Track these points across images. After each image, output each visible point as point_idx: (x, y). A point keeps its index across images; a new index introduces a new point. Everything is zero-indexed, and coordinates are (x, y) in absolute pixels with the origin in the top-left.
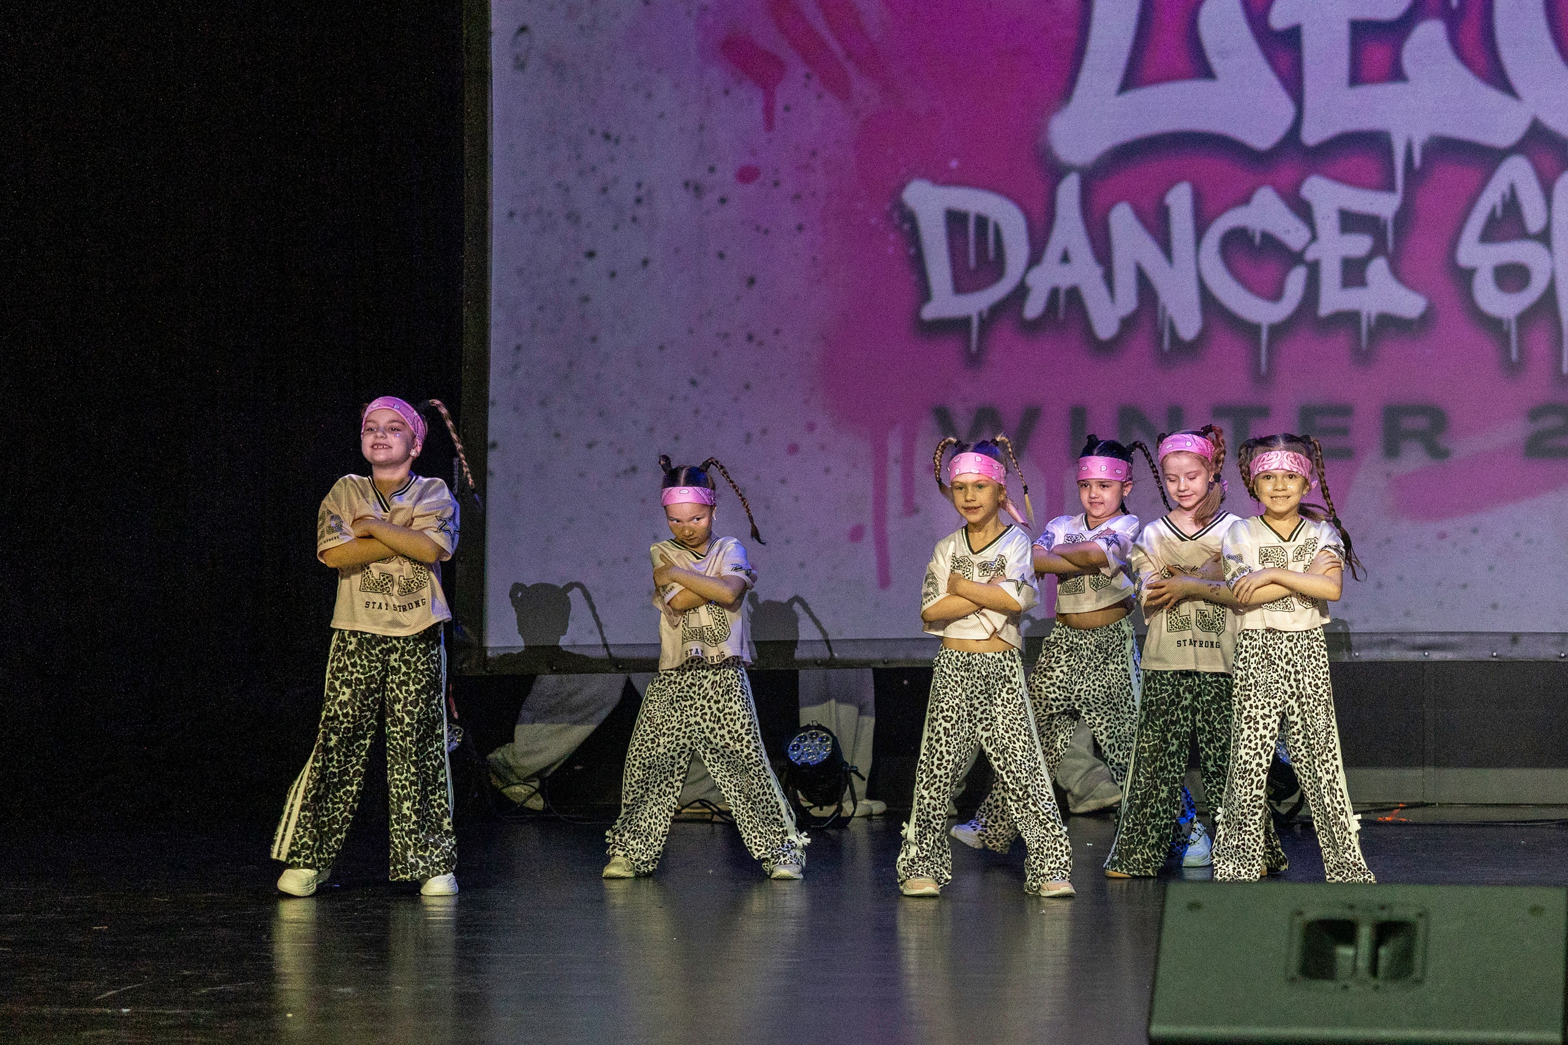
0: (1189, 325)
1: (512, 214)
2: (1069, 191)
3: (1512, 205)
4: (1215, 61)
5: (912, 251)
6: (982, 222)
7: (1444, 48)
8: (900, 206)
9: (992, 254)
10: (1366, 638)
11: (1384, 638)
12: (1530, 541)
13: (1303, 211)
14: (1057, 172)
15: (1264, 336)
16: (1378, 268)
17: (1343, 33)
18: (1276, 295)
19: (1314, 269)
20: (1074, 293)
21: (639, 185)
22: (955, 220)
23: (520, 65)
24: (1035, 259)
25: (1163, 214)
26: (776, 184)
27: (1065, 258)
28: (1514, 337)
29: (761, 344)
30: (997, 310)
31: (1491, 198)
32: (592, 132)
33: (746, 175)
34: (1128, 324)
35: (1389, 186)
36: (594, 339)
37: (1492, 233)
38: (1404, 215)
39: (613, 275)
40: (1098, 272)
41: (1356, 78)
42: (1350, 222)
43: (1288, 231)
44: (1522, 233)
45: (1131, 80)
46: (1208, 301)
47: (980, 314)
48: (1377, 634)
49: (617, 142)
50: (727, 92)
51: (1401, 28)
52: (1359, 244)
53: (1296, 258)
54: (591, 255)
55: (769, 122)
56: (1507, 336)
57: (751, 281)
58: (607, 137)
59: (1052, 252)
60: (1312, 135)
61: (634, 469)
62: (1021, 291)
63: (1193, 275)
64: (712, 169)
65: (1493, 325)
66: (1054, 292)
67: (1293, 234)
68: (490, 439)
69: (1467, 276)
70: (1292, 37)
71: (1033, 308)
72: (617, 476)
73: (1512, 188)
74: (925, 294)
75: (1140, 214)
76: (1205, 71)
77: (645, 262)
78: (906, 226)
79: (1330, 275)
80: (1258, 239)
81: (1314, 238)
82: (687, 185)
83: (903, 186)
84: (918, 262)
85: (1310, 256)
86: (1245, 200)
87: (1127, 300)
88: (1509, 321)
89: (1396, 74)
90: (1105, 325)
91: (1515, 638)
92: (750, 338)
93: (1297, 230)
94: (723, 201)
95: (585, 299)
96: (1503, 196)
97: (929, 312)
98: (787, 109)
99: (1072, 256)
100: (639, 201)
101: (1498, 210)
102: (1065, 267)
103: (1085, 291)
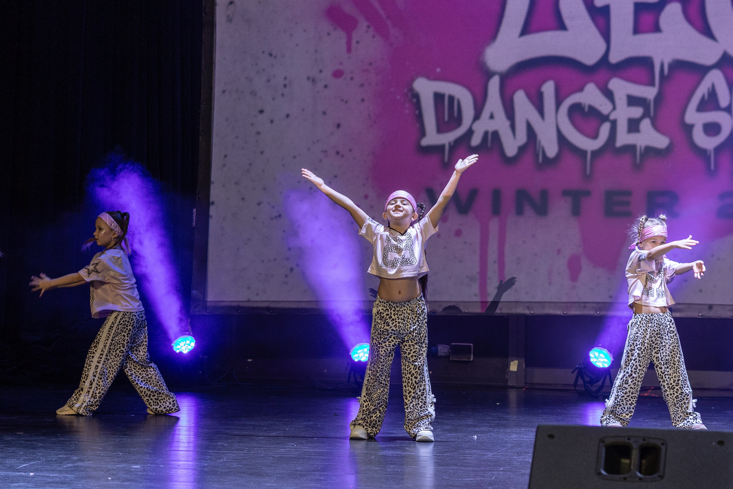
0: (552, 150)
1: (224, 92)
2: (494, 84)
3: (713, 93)
4: (567, 22)
5: (417, 112)
6: (451, 98)
7: (680, 16)
8: (411, 90)
9: (456, 114)
12: (719, 259)
13: (609, 95)
14: (489, 74)
15: (589, 156)
16: (646, 124)
17: (630, 9)
18: (595, 136)
19: (614, 123)
20: (496, 135)
21: (285, 78)
22: (438, 97)
23: (229, 20)
24: (477, 117)
25: (540, 96)
26: (352, 79)
27: (492, 117)
28: (712, 158)
29: (342, 156)
30: (458, 142)
31: (702, 90)
32: (263, 52)
33: (338, 74)
34: (522, 149)
35: (652, 84)
36: (262, 153)
37: (702, 107)
38: (659, 98)
39: (272, 122)
40: (508, 123)
41: (637, 30)
42: (632, 101)
43: (601, 105)
44: (717, 107)
45: (526, 30)
46: (562, 139)
47: (450, 144)
49: (275, 57)
50: (329, 34)
51: (659, 8)
52: (637, 112)
53: (605, 118)
54: (261, 112)
55: (349, 50)
56: (709, 158)
57: (339, 126)
58: (271, 55)
59: (485, 114)
60: (614, 58)
61: (280, 216)
62: (470, 133)
63: (554, 125)
64: (321, 71)
65: (702, 152)
66: (486, 133)
67: (604, 107)
68: (211, 200)
69: (689, 128)
70: (606, 10)
71: (476, 141)
72: (272, 219)
73: (713, 86)
74: (423, 133)
75: (529, 96)
76: (561, 26)
77: (288, 116)
78: (414, 100)
79: (622, 127)
80: (586, 109)
81: (614, 108)
82: (308, 78)
83: (413, 80)
84: (420, 117)
86: (581, 89)
87: (522, 137)
88: (710, 151)
89: (656, 29)
90: (511, 150)
91: (710, 307)
92: (338, 153)
93: (606, 104)
94: (326, 86)
95: (258, 133)
96: (709, 89)
97: (425, 142)
98: (358, 42)
99: (495, 115)
100: (285, 86)
101: (706, 97)
102: (492, 121)
103: (501, 133)
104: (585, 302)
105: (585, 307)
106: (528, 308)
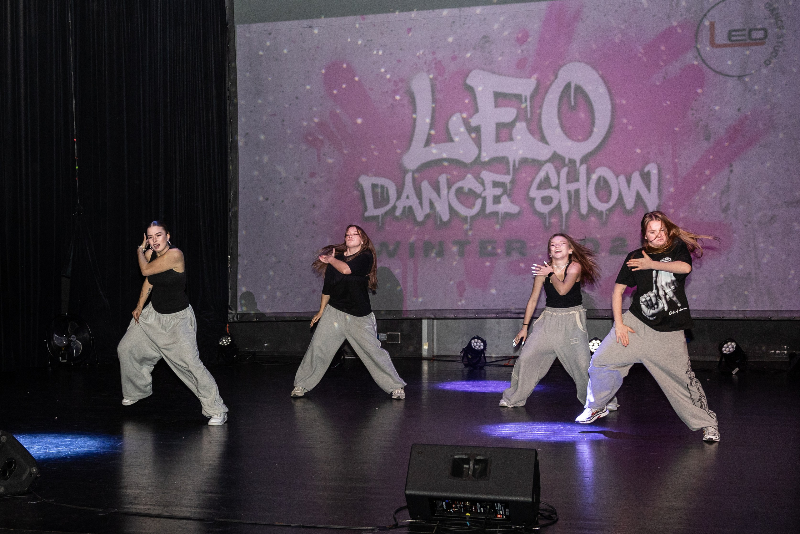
0: (445, 217)
1: (244, 188)
2: (409, 177)
3: (547, 178)
5: (362, 196)
6: (383, 187)
7: (525, 130)
8: (358, 183)
9: (385, 197)
10: (499, 311)
11: (507, 310)
13: (481, 182)
14: (405, 171)
15: (469, 220)
16: (505, 198)
17: (494, 126)
18: (472, 207)
19: (484, 199)
20: (410, 208)
22: (374, 187)
23: (246, 144)
24: (399, 197)
25: (438, 184)
26: (321, 177)
27: (408, 197)
28: (547, 218)
29: (317, 224)
30: (387, 213)
31: (540, 176)
32: (267, 163)
33: (312, 175)
34: (427, 216)
35: (509, 174)
37: (540, 186)
38: (512, 182)
39: (273, 205)
40: (417, 201)
41: (498, 140)
42: (496, 184)
43: (476, 188)
44: (550, 187)
45: (428, 143)
46: (452, 209)
47: (382, 215)
48: (504, 309)
49: (275, 166)
50: (306, 150)
51: (512, 125)
52: (498, 191)
53: (478, 196)
54: (267, 199)
55: (319, 159)
56: (545, 218)
57: (314, 206)
58: (272, 165)
59: (404, 195)
60: (484, 158)
62: (395, 207)
63: (447, 202)
64: (302, 173)
65: (541, 215)
66: (404, 208)
67: (478, 189)
68: (239, 253)
69: (532, 200)
70: (478, 129)
71: (398, 212)
72: (275, 264)
73: (547, 174)
74: (365, 209)
75: (430, 183)
76: (451, 140)
78: (360, 189)
79: (489, 201)
80: (466, 191)
81: (484, 190)
82: (295, 178)
83: (358, 177)
85: (483, 195)
86: (463, 178)
87: (426, 210)
88: (546, 214)
89: (511, 139)
90: (420, 217)
92: (314, 223)
93: (479, 187)
94: (305, 183)
96: (544, 175)
97: (367, 214)
98: (324, 155)
99: (410, 196)
101: (543, 180)
102: (407, 200)
103: (414, 207)
104: (468, 309)
105: (468, 312)
106: (433, 314)
